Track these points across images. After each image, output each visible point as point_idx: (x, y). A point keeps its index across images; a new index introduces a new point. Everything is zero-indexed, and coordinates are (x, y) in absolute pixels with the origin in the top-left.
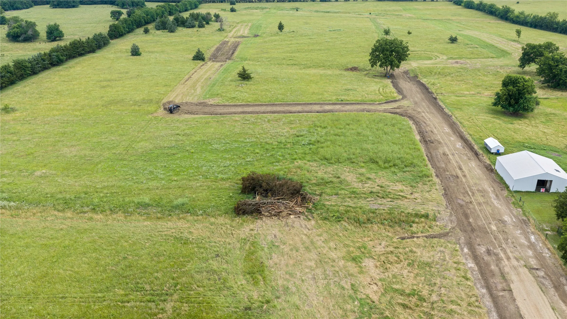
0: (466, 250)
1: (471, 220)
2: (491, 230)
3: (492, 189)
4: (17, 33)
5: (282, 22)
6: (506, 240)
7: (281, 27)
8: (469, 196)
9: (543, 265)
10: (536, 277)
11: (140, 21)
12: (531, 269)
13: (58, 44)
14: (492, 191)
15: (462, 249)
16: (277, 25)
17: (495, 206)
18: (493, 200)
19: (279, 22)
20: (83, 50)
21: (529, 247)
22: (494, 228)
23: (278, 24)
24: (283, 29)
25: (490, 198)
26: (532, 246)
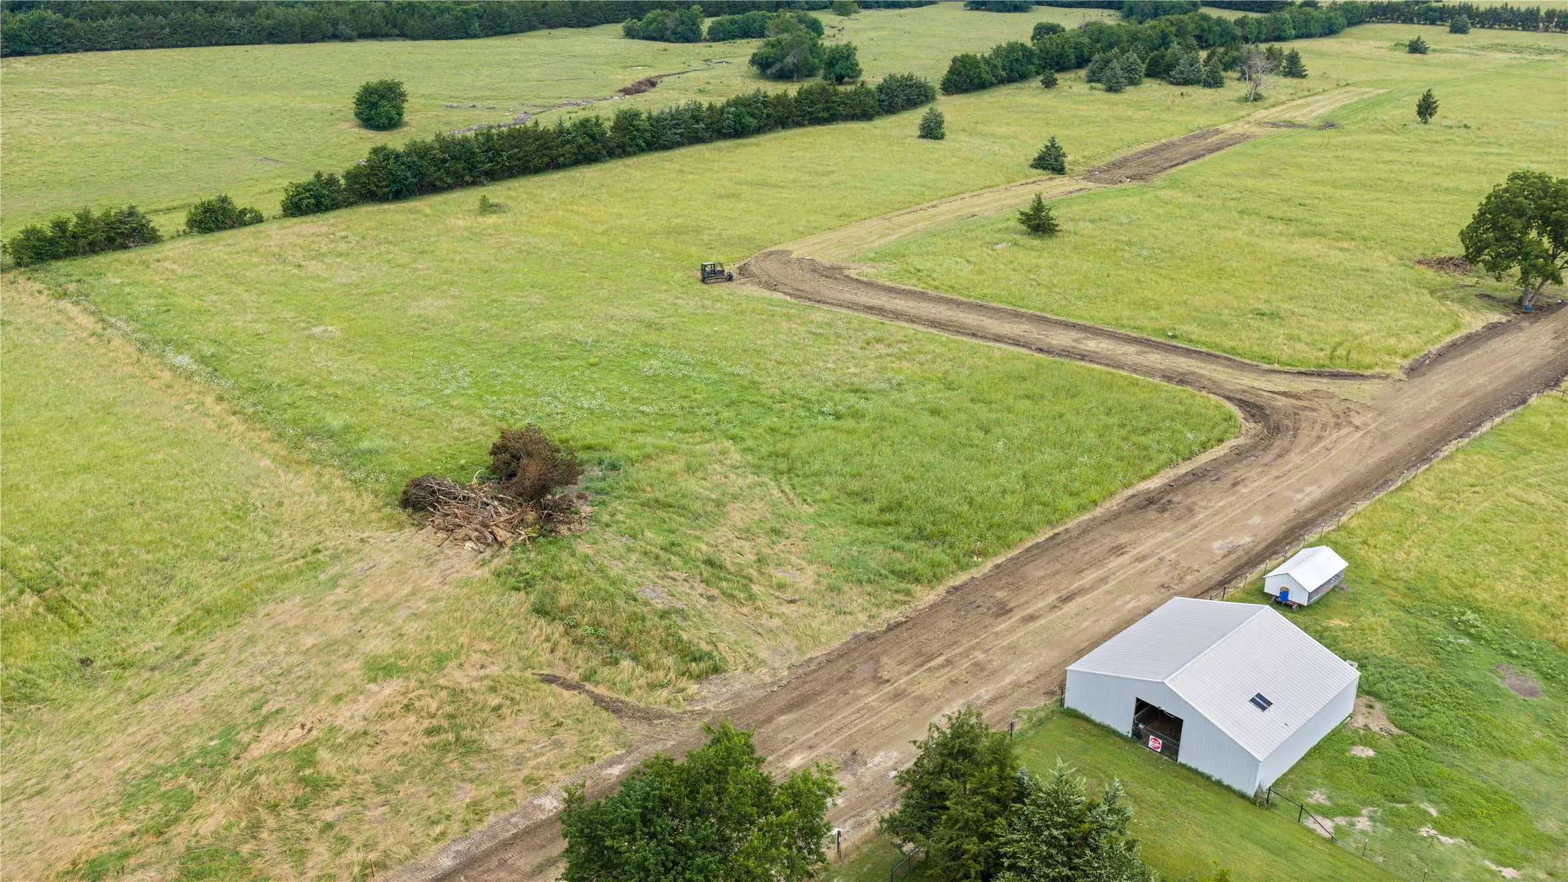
4: (767, 58)
5: (1434, 93)
7: (1426, 108)
11: (1060, 55)
13: (758, 90)
16: (1417, 99)
19: (1425, 91)
20: (827, 109)
23: (1420, 97)
24: (1431, 115)
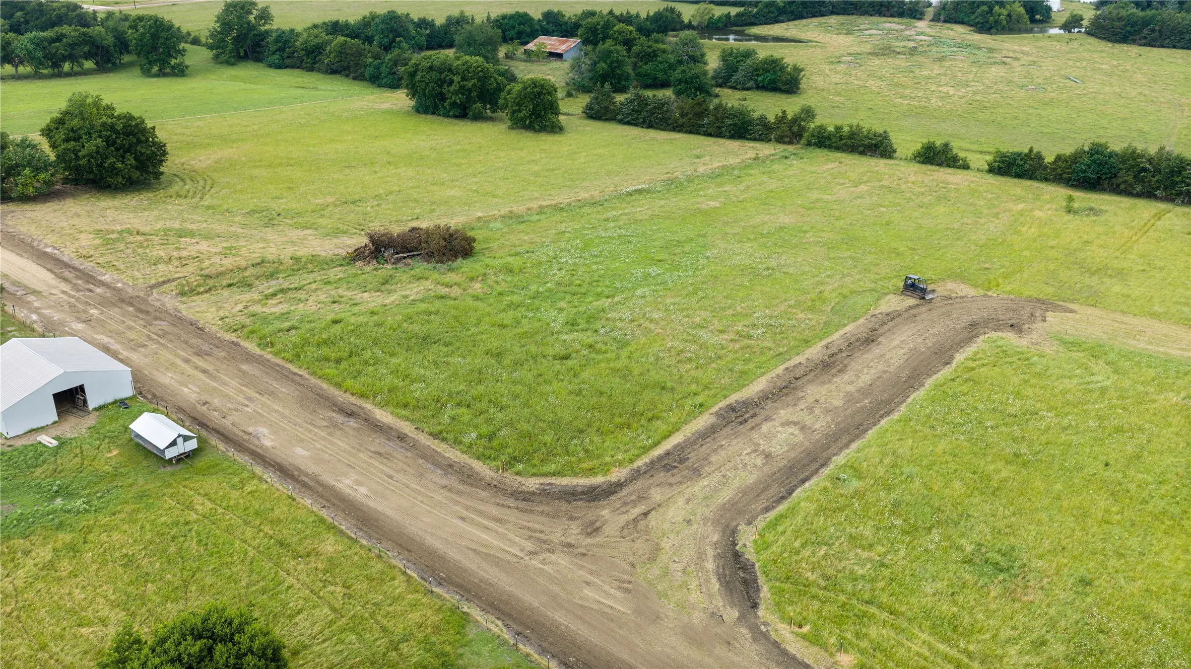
0: (120, 285)
1: (131, 309)
2: (96, 308)
3: (120, 356)
6: (72, 306)
8: (154, 333)
9: (19, 301)
10: (26, 287)
12: (34, 292)
14: (119, 353)
15: (124, 284)
17: (103, 334)
18: (112, 341)
21: (38, 308)
22: (93, 311)
25: (119, 343)
26: (36, 311)
